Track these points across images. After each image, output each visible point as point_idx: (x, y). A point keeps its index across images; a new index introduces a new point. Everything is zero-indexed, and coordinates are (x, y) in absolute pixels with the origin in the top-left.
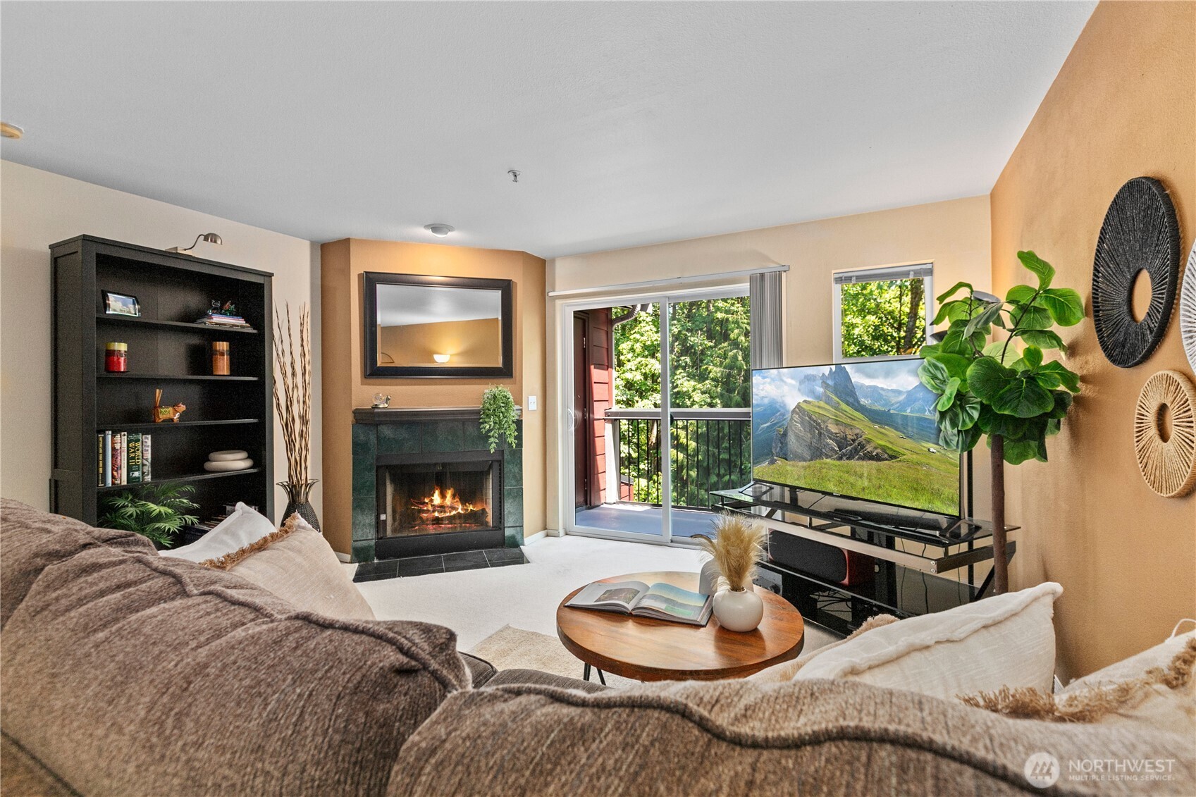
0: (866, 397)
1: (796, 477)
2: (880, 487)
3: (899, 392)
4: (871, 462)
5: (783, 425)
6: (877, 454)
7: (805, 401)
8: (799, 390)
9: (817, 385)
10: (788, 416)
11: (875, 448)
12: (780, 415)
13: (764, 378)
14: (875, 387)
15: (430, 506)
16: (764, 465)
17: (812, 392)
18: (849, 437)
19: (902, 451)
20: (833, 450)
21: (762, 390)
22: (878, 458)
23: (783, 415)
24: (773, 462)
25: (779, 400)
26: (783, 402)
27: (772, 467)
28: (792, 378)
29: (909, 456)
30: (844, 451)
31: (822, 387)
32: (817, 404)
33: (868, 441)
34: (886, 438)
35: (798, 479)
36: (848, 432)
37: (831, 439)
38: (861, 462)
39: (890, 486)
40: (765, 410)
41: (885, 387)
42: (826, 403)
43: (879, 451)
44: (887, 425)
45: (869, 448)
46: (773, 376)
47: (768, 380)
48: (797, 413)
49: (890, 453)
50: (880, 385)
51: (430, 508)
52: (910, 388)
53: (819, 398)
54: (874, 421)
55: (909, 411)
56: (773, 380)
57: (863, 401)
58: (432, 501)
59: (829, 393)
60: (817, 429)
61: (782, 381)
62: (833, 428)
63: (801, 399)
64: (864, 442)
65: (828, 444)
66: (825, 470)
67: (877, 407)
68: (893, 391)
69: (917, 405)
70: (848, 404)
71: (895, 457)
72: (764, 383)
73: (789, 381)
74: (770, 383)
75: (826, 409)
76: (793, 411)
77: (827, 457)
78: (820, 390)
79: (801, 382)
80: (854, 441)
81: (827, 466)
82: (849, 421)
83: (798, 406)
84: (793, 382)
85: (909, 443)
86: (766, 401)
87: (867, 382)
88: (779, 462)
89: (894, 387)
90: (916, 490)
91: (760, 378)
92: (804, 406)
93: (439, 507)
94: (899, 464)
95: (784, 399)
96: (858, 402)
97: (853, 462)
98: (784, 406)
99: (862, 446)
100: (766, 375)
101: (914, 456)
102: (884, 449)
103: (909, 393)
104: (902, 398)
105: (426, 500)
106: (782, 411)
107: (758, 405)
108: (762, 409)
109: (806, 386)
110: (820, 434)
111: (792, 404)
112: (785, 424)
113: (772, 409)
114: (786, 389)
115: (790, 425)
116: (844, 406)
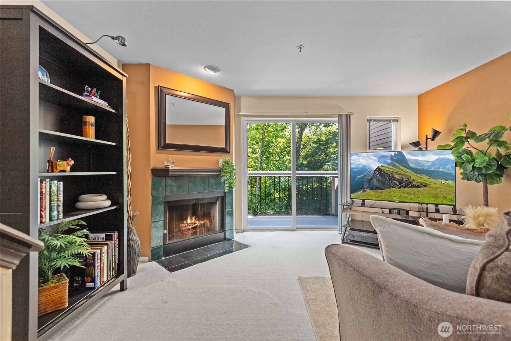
0: (413, 164)
1: (377, 196)
2: (419, 197)
3: (429, 162)
4: (415, 188)
5: (370, 176)
6: (418, 185)
7: (381, 166)
8: (378, 161)
9: (388, 159)
10: (372, 172)
11: (417, 183)
12: (368, 172)
13: (359, 156)
14: (417, 160)
16: (360, 193)
17: (385, 162)
18: (404, 179)
19: (429, 183)
20: (396, 184)
21: (358, 162)
22: (418, 187)
23: (370, 172)
24: (364, 191)
25: (368, 166)
26: (370, 166)
27: (364, 193)
28: (374, 157)
29: (433, 185)
30: (402, 185)
31: (391, 160)
32: (388, 167)
33: (414, 180)
34: (422, 179)
35: (378, 197)
36: (404, 177)
37: (395, 180)
38: (410, 189)
39: (424, 197)
40: (360, 170)
41: (422, 160)
42: (393, 166)
43: (419, 184)
44: (423, 174)
45: (414, 183)
46: (364, 156)
47: (361, 158)
48: (377, 171)
49: (424, 184)
50: (419, 159)
51: (186, 225)
52: (433, 160)
53: (388, 164)
54: (416, 173)
55: (433, 168)
56: (364, 157)
57: (411, 165)
59: (394, 162)
60: (388, 177)
61: (369, 158)
62: (396, 176)
63: (379, 165)
64: (412, 181)
65: (394, 182)
66: (392, 193)
67: (418, 167)
68: (425, 161)
69: (436, 166)
70: (404, 166)
71: (426, 186)
72: (359, 159)
73: (373, 158)
74: (362, 159)
75: (394, 169)
76: (376, 170)
77: (393, 187)
78: (390, 161)
79: (380, 158)
80: (407, 181)
81: (393, 191)
82: (404, 173)
83: (378, 168)
84: (375, 158)
85: (433, 180)
86: (360, 166)
87: (413, 158)
88: (368, 191)
89: (426, 160)
90: (436, 197)
91: (357, 157)
92: (381, 168)
93: (190, 224)
94: (428, 188)
95: (370, 165)
96: (409, 166)
97: (406, 189)
98: (370, 168)
99: (411, 183)
100: (360, 155)
101: (435, 185)
102: (421, 183)
103: (433, 162)
104: (430, 164)
105: (185, 221)
106: (369, 170)
107: (356, 168)
108: (358, 169)
109: (382, 160)
110: (389, 179)
111: (374, 167)
112: (371, 175)
113: (364, 170)
114: (371, 161)
115: (374, 175)
116: (402, 167)
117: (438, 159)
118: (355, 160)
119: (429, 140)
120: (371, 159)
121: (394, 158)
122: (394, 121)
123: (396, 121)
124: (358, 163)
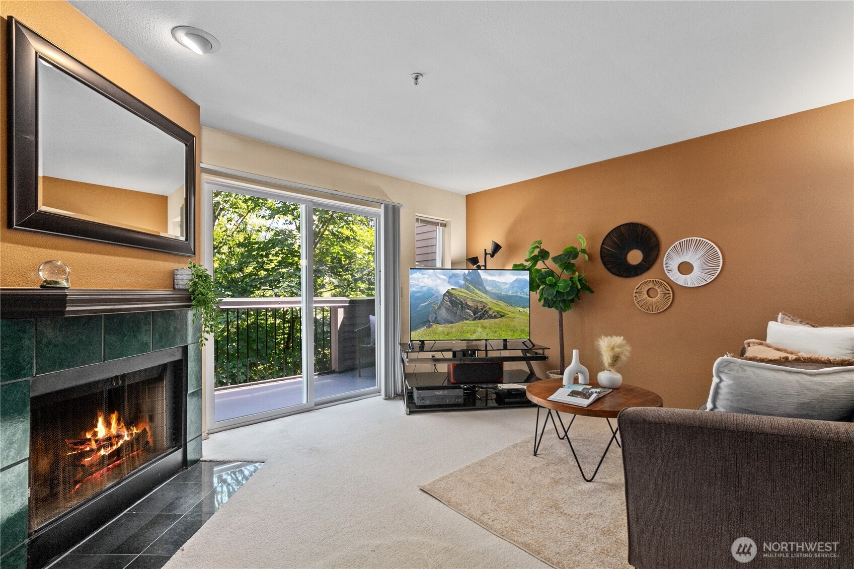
0: (489, 286)
1: (446, 333)
2: (496, 332)
3: (506, 283)
4: (491, 320)
5: (437, 303)
6: (495, 315)
7: (452, 289)
8: (449, 282)
9: (460, 280)
10: (441, 298)
11: (494, 312)
12: (435, 297)
13: (423, 274)
14: (494, 281)
15: (93, 443)
16: (423, 329)
17: (457, 283)
18: (479, 308)
19: (507, 312)
20: (470, 315)
21: (422, 282)
22: (495, 317)
23: (437, 297)
24: (430, 326)
25: (434, 288)
26: (437, 289)
27: (429, 330)
29: (510, 315)
30: (476, 315)
31: (464, 280)
32: (461, 290)
33: (490, 309)
34: (499, 307)
35: (447, 335)
36: (479, 305)
37: (468, 309)
38: (486, 321)
39: (501, 331)
40: (424, 294)
41: (499, 281)
42: (466, 289)
43: (496, 313)
44: (501, 300)
45: (490, 313)
46: (430, 273)
47: (426, 276)
48: (447, 296)
49: (501, 314)
50: (496, 280)
52: (511, 281)
53: (461, 287)
54: (493, 298)
55: (511, 292)
56: (430, 276)
57: (488, 288)
58: (95, 434)
59: (467, 284)
60: (460, 304)
61: (437, 277)
62: (470, 304)
63: (450, 288)
64: (488, 310)
65: (467, 312)
66: (465, 327)
67: (495, 291)
68: (503, 283)
69: (515, 289)
70: (479, 290)
71: (504, 316)
72: (424, 278)
73: (442, 277)
74: (428, 278)
75: (467, 294)
76: (445, 295)
77: (467, 319)
78: (462, 282)
79: (450, 278)
80: (482, 309)
81: (466, 325)
82: (480, 299)
83: (448, 292)
84: (445, 277)
85: (510, 308)
86: (425, 289)
87: (490, 278)
88: (434, 326)
89: (504, 281)
90: (514, 331)
91: (420, 274)
92: (453, 292)
94: (506, 319)
95: (438, 287)
96: (485, 289)
97: (482, 321)
98: (438, 292)
99: (487, 312)
100: (425, 272)
101: (513, 315)
102: (498, 312)
103: (510, 283)
104: (507, 286)
105: (88, 436)
106: (436, 295)
107: (418, 292)
108: (422, 294)
109: (453, 280)
110: (462, 307)
111: (443, 291)
112: (439, 302)
113: (429, 294)
114: (439, 281)
115: (442, 303)
116: (477, 291)
117: (516, 280)
118: (416, 279)
120: (440, 278)
121: (468, 278)
122: (442, 225)
123: (445, 225)
124: (422, 284)
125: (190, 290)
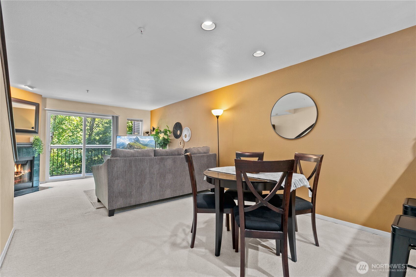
3: (147, 141)
8: (129, 141)
10: (126, 145)
14: (143, 140)
17: (132, 141)
25: (124, 142)
28: (127, 139)
36: (139, 147)
44: (145, 146)
47: (122, 139)
50: (144, 140)
53: (133, 142)
54: (143, 145)
57: (141, 142)
59: (135, 141)
62: (136, 147)
63: (129, 142)
67: (143, 143)
68: (146, 141)
69: (149, 143)
74: (122, 140)
75: (135, 144)
76: (128, 144)
79: (129, 139)
82: (139, 146)
83: (129, 144)
84: (128, 139)
85: (148, 148)
86: (121, 143)
87: (142, 140)
89: (146, 140)
92: (130, 143)
103: (148, 141)
104: (147, 142)
106: (125, 144)
107: (119, 144)
108: (120, 144)
109: (130, 140)
110: (133, 148)
111: (127, 143)
112: (126, 147)
113: (123, 144)
114: (126, 141)
116: (138, 143)
117: (150, 140)
118: (119, 140)
119: (152, 131)
120: (126, 140)
121: (135, 139)
122: (140, 121)
123: (142, 121)
124: (120, 141)
125: (33, 142)
